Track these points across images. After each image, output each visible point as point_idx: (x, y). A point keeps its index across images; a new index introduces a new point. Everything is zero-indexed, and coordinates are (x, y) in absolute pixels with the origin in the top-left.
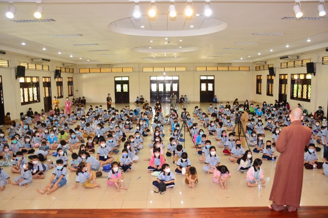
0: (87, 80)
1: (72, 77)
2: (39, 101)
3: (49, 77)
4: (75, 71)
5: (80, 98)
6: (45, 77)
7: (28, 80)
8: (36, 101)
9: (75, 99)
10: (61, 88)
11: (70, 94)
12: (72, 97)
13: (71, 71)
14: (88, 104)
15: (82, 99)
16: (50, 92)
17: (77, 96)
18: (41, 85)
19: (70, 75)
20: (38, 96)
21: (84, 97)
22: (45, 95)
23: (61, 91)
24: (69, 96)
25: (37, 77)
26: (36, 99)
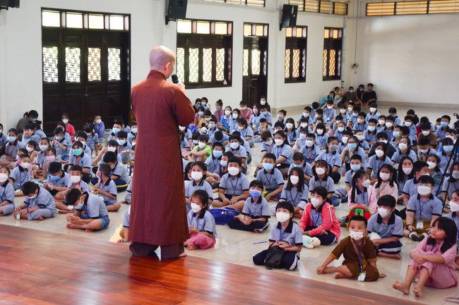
0: (386, 36)
1: (341, 26)
2: (230, 84)
3: (264, 25)
4: (352, 10)
5: (362, 86)
6: (252, 24)
7: (203, 29)
8: (220, 84)
9: (346, 89)
10: (301, 56)
11: (332, 73)
12: (337, 83)
13: (340, 9)
14: (384, 104)
15: (366, 89)
16: (263, 63)
17: (351, 80)
18: (238, 43)
19: (336, 22)
20: (228, 71)
21: (371, 85)
22: (250, 70)
23: (301, 62)
24: (327, 78)
25: (228, 22)
26: (220, 77)
